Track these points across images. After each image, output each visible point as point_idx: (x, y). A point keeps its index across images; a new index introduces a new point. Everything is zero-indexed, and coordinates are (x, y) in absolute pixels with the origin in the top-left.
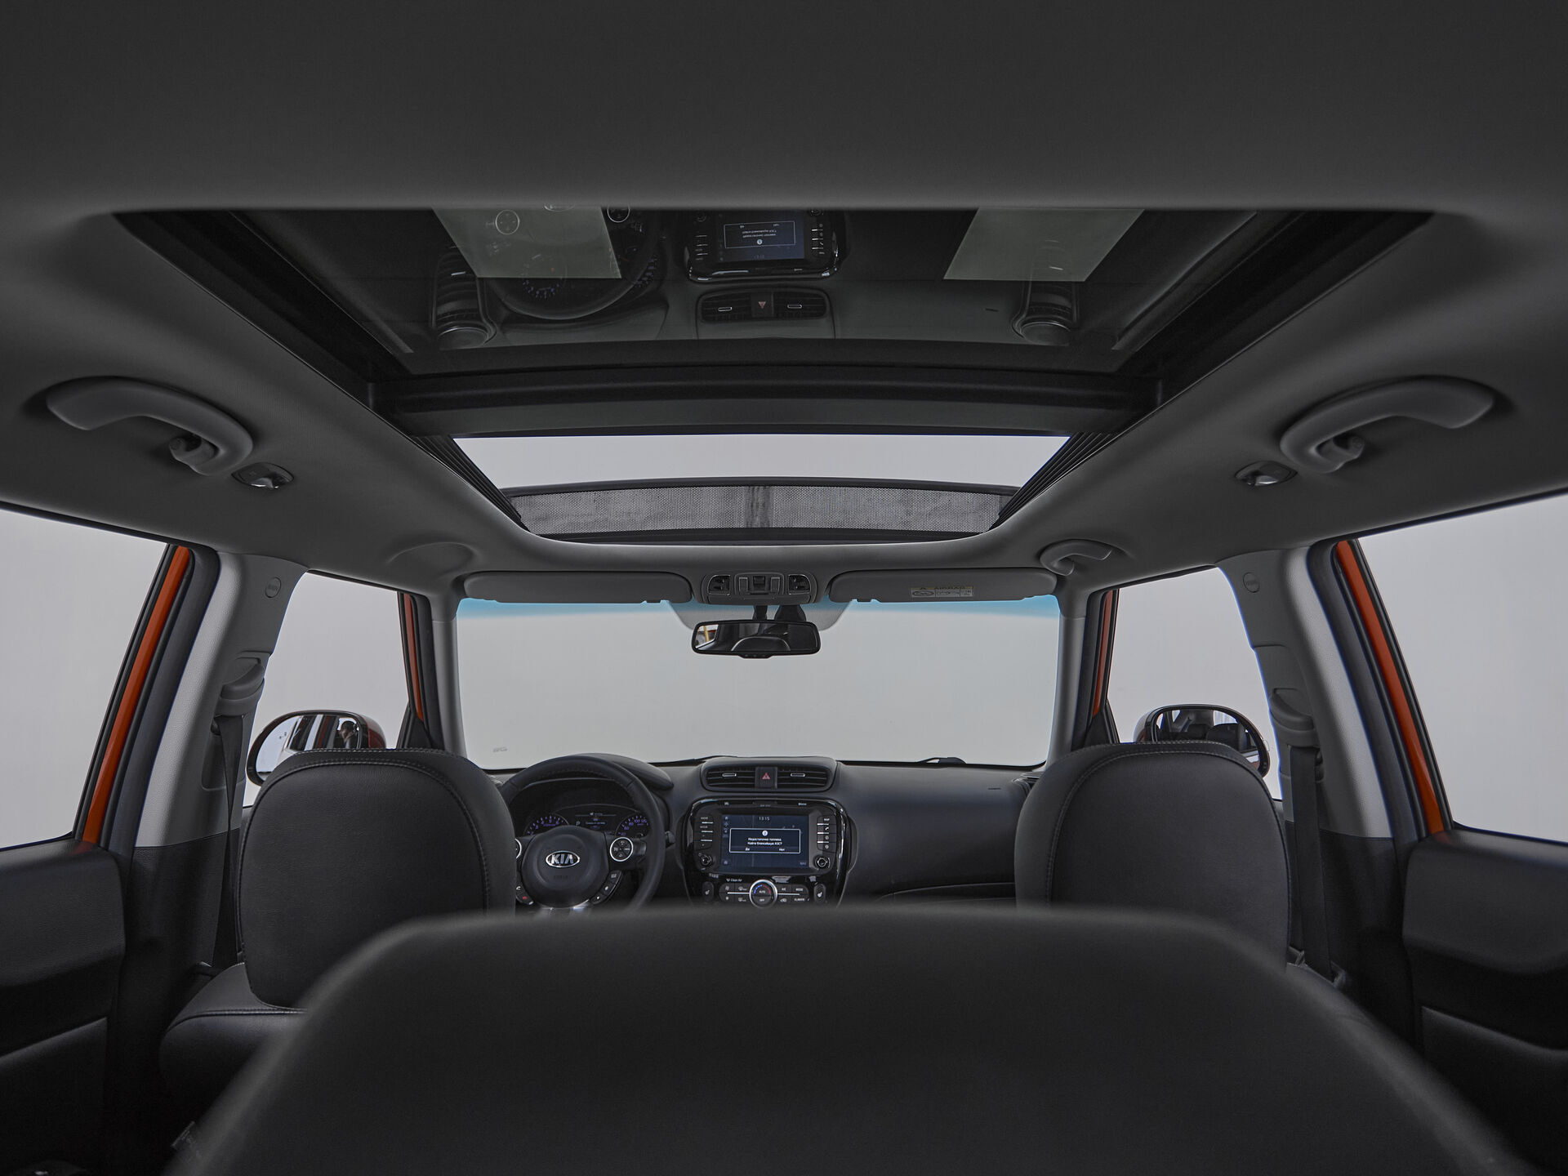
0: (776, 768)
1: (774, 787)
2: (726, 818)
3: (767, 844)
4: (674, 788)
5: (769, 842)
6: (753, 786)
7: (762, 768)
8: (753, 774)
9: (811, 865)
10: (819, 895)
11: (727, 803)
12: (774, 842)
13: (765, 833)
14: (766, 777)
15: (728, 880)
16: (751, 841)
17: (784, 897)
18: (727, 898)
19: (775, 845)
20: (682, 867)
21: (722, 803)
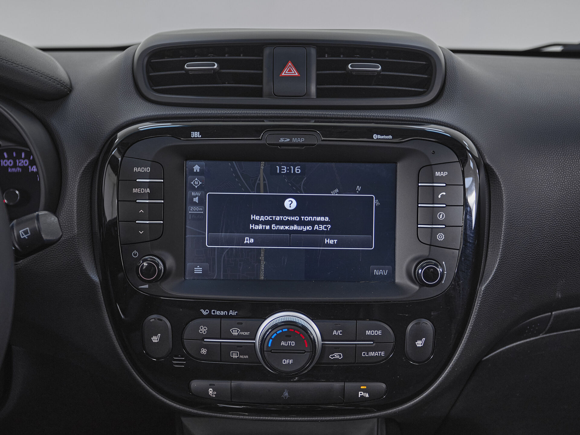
0: (313, 51)
1: (307, 94)
2: (197, 168)
3: (295, 227)
4: (74, 96)
5: (300, 223)
6: (259, 93)
7: (279, 50)
8: (259, 65)
9: (401, 278)
10: (419, 344)
11: (196, 135)
12: (313, 223)
13: (290, 204)
14: (290, 71)
15: (205, 313)
16: (257, 223)
17: (336, 349)
18: (204, 351)
19: (313, 232)
20: (95, 278)
21: (185, 132)
